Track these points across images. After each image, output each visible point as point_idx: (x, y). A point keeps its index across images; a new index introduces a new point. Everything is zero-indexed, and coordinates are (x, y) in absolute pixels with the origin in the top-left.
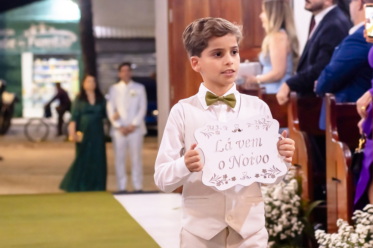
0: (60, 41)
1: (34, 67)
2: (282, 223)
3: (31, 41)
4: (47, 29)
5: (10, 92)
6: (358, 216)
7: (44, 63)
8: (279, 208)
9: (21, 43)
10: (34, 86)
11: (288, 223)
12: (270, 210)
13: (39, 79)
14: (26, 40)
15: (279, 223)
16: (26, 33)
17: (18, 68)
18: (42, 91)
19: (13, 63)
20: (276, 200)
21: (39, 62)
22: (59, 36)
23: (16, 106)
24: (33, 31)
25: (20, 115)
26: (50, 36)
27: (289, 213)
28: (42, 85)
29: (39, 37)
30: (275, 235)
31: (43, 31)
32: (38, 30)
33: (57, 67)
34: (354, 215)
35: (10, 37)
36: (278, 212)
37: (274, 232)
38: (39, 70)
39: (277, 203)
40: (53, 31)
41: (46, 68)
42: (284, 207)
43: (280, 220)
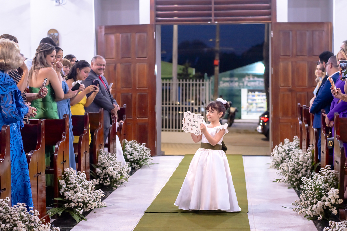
0: (259, 84)
1: (248, 96)
2: (302, 173)
3: (245, 83)
4: (253, 78)
5: (233, 107)
6: (322, 170)
7: (253, 94)
8: (302, 165)
9: (241, 84)
10: (247, 104)
11: (305, 173)
12: (297, 166)
13: (250, 101)
14: (243, 83)
15: (301, 173)
16: (243, 80)
17: (239, 96)
18: (251, 106)
19: (237, 93)
20: (301, 161)
21: (250, 93)
22: (259, 81)
23: (237, 114)
24: (247, 79)
25: (240, 118)
26: (254, 81)
27: (306, 168)
28: (251, 104)
29: (249, 81)
30: (298, 178)
31: (251, 79)
32: (249, 78)
33: (259, 95)
34: (320, 170)
35: (236, 81)
36: (301, 167)
37: (298, 177)
38: (250, 97)
39: (301, 163)
40: (256, 79)
41: (253, 96)
42: (304, 165)
43: (301, 171)
